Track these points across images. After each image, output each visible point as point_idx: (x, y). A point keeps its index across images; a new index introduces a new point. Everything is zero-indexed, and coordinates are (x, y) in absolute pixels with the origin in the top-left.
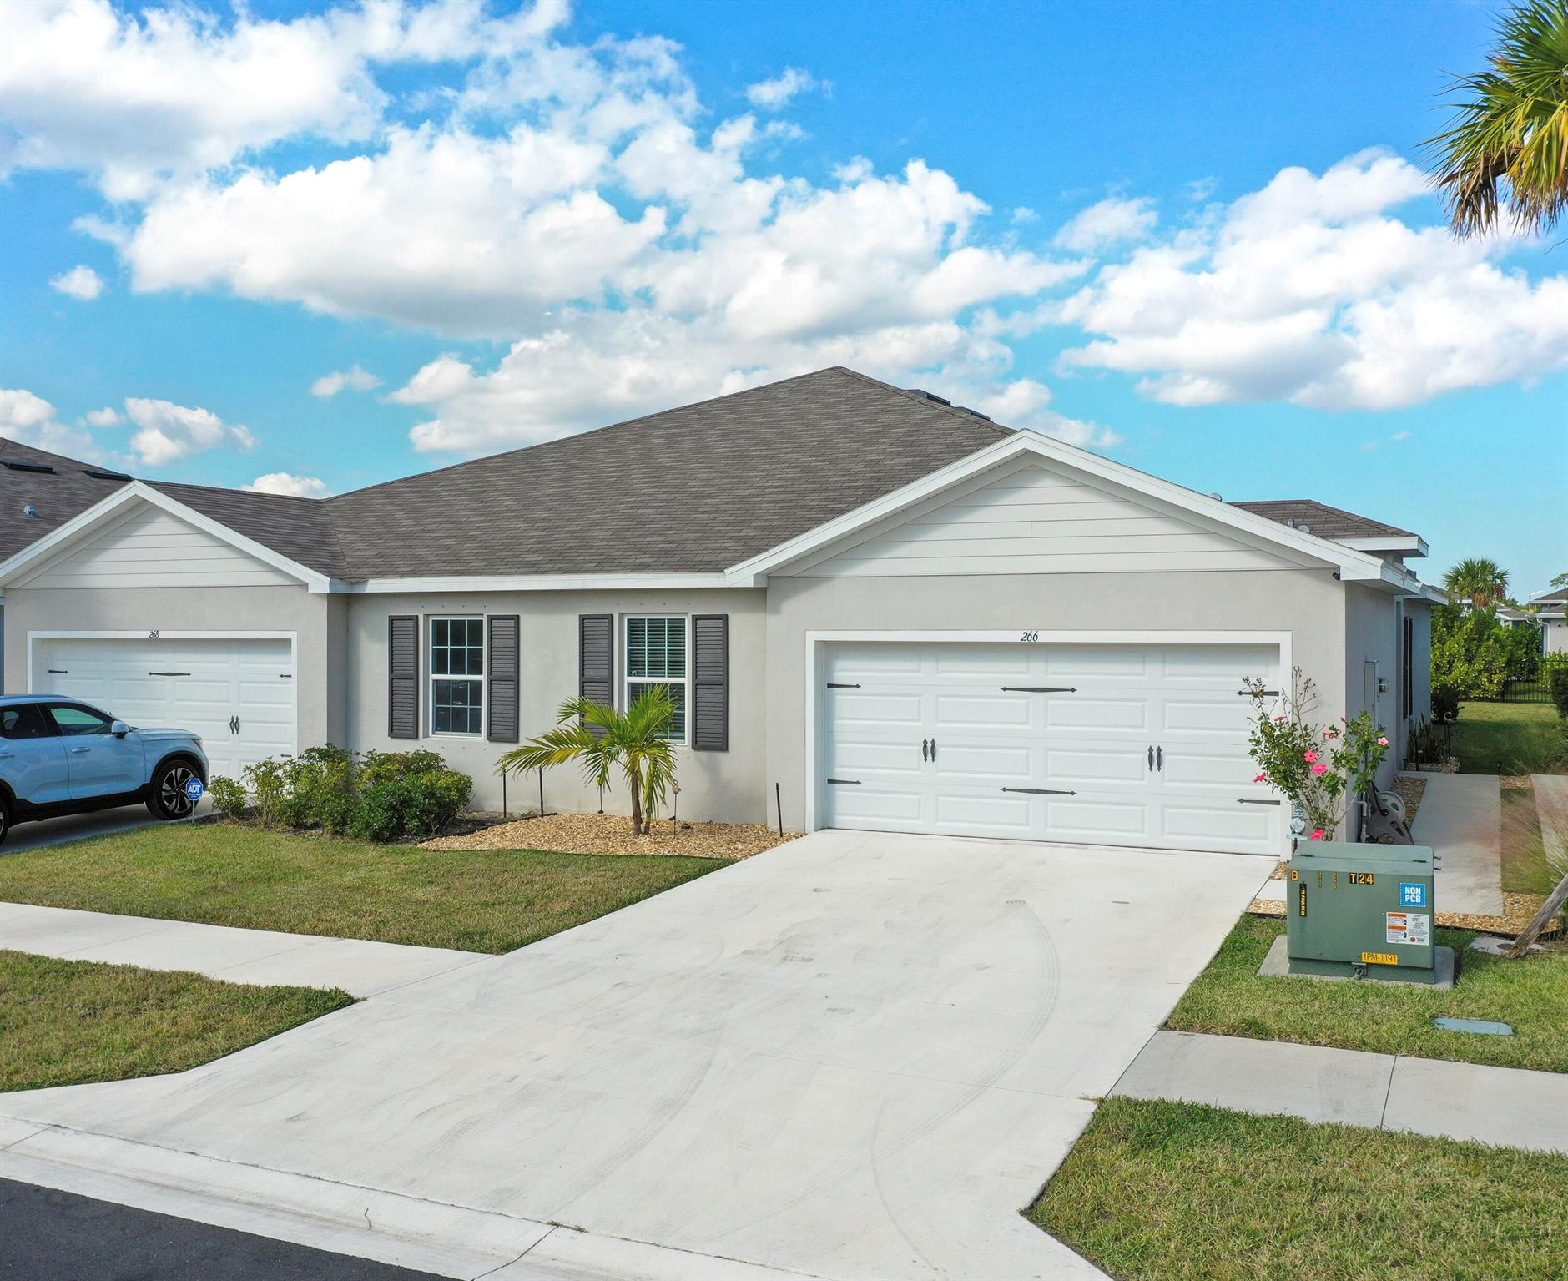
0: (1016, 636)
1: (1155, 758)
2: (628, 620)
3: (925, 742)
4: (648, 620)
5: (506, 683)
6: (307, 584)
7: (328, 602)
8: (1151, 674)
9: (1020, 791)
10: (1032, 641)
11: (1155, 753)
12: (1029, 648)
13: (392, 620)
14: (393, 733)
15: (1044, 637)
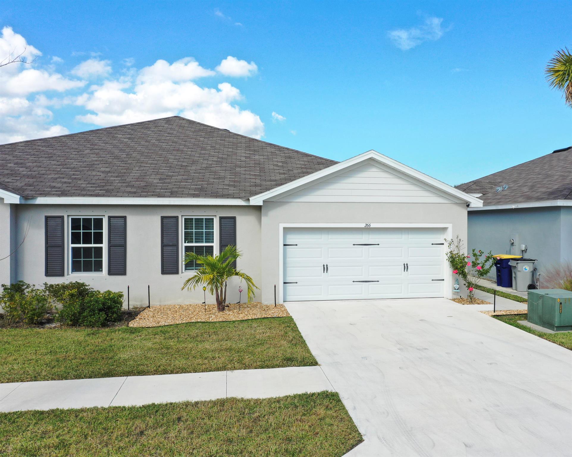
0: (363, 225)
1: (406, 267)
2: (185, 218)
3: (324, 266)
4: (195, 218)
5: (119, 247)
6: (3, 199)
7: (10, 208)
8: (404, 238)
9: (359, 282)
10: (369, 227)
11: (406, 266)
12: (368, 229)
13: (47, 218)
14: (48, 273)
15: (373, 225)
